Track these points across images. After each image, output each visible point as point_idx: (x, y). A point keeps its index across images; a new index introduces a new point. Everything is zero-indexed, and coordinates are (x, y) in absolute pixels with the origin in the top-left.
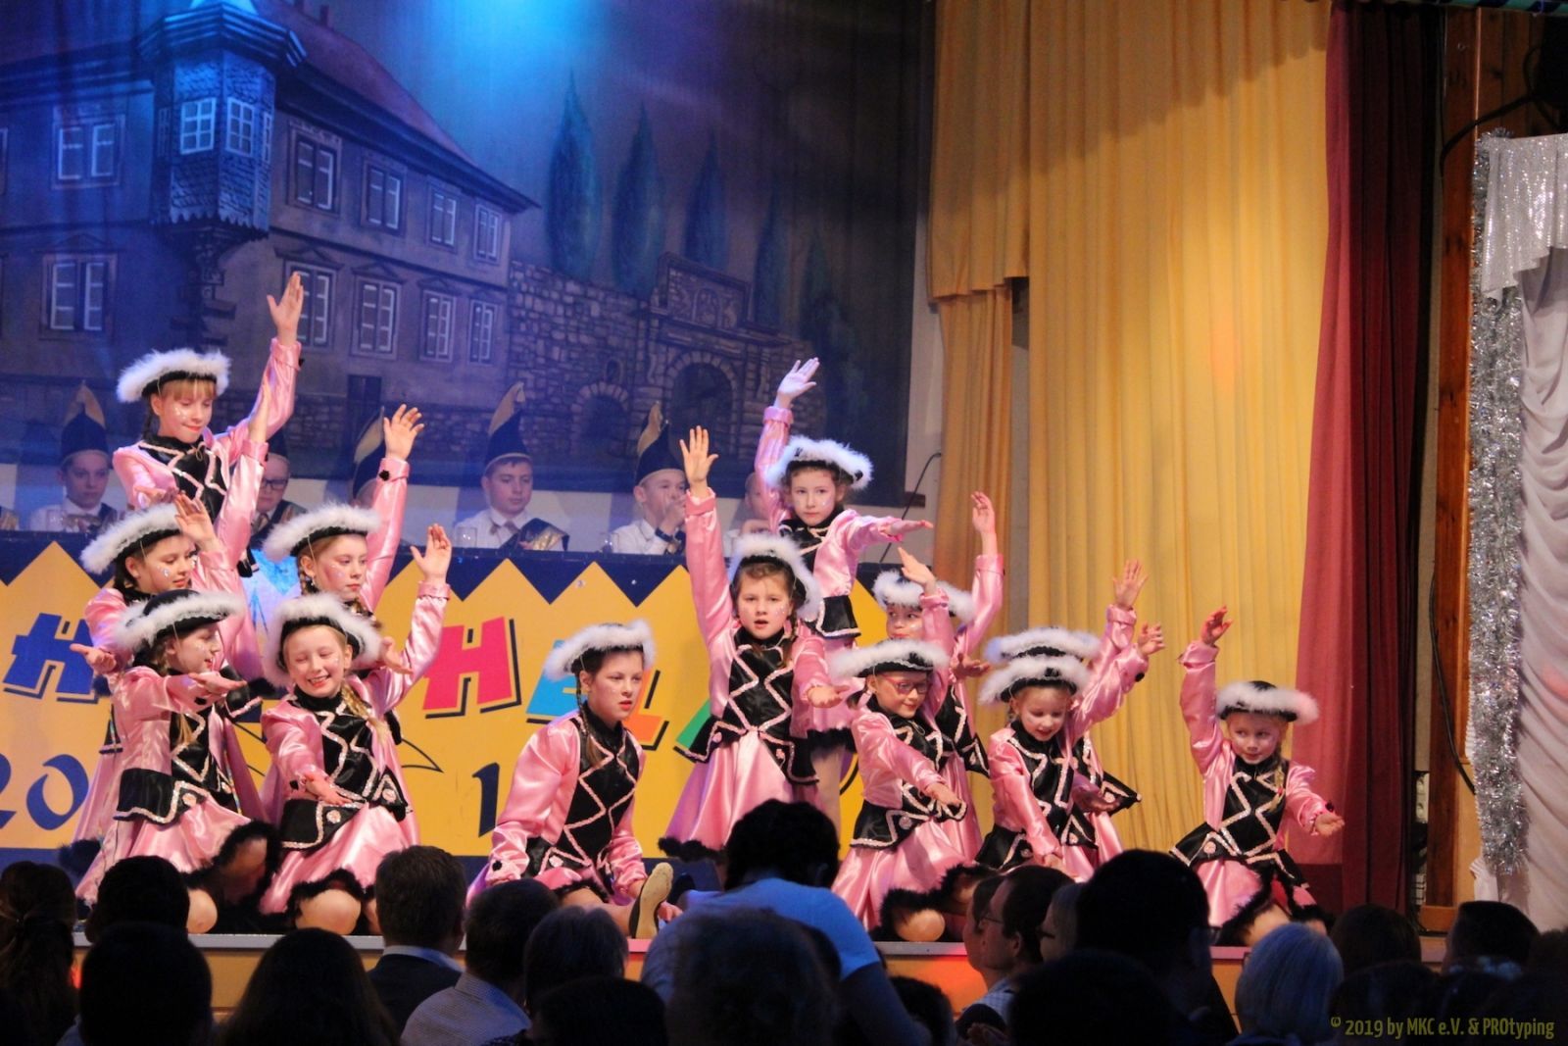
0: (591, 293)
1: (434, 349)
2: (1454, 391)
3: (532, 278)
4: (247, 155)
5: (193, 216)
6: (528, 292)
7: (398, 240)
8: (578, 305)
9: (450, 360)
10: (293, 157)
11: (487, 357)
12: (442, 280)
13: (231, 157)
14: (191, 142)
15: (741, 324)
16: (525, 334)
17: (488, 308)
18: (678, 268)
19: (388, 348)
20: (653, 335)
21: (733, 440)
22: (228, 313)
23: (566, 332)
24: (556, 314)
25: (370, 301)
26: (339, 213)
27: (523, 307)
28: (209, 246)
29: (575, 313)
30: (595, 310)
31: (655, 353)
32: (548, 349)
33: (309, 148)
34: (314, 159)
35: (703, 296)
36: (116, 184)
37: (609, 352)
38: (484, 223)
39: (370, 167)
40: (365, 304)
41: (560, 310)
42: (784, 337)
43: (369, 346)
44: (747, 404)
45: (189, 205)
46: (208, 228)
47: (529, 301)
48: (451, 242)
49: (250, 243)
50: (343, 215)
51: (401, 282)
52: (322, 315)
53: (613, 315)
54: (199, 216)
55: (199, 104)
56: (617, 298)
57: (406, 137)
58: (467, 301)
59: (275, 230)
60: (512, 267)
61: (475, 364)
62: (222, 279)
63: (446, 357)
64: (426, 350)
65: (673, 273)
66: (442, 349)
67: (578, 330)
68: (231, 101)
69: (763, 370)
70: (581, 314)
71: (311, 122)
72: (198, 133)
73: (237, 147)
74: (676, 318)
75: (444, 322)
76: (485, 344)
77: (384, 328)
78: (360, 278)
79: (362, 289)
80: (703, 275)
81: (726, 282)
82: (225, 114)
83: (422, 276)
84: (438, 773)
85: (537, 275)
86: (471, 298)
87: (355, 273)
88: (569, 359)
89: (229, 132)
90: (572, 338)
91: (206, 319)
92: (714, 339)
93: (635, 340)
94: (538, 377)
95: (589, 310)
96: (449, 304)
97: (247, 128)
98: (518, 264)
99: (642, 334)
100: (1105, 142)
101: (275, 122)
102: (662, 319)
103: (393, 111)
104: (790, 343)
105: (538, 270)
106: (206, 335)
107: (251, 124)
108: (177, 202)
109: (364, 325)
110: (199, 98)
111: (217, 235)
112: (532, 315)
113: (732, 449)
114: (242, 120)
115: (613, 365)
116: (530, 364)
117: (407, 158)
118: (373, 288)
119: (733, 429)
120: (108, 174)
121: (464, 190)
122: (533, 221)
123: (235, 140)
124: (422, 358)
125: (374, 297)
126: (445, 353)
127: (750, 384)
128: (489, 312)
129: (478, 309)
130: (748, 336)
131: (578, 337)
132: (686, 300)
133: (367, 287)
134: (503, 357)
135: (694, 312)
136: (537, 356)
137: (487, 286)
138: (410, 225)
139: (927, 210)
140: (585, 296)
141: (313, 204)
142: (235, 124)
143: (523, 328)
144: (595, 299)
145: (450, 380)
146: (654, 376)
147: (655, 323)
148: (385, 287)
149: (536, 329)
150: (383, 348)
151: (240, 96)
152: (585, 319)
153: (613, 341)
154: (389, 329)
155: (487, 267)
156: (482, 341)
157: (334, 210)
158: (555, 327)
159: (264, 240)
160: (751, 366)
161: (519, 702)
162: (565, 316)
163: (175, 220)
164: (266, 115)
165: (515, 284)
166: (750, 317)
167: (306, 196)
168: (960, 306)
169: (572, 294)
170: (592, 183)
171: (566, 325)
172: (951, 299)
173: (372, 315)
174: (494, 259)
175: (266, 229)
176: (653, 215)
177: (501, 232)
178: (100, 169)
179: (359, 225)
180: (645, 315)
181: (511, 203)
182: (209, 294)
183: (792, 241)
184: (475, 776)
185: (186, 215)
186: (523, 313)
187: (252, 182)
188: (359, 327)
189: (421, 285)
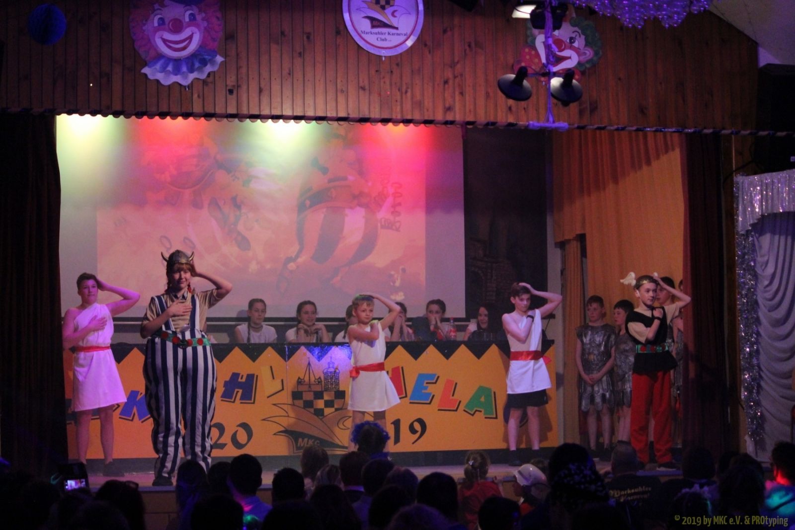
2: (732, 267)
15: (485, 256)
42: (500, 259)
44: (488, 284)
69: (493, 272)
104: (503, 261)
119: (484, 293)
127: (489, 277)
130: (487, 260)
139: (552, 210)
160: (489, 270)
161: (406, 396)
166: (488, 253)
183: (502, 225)
184: (392, 423)
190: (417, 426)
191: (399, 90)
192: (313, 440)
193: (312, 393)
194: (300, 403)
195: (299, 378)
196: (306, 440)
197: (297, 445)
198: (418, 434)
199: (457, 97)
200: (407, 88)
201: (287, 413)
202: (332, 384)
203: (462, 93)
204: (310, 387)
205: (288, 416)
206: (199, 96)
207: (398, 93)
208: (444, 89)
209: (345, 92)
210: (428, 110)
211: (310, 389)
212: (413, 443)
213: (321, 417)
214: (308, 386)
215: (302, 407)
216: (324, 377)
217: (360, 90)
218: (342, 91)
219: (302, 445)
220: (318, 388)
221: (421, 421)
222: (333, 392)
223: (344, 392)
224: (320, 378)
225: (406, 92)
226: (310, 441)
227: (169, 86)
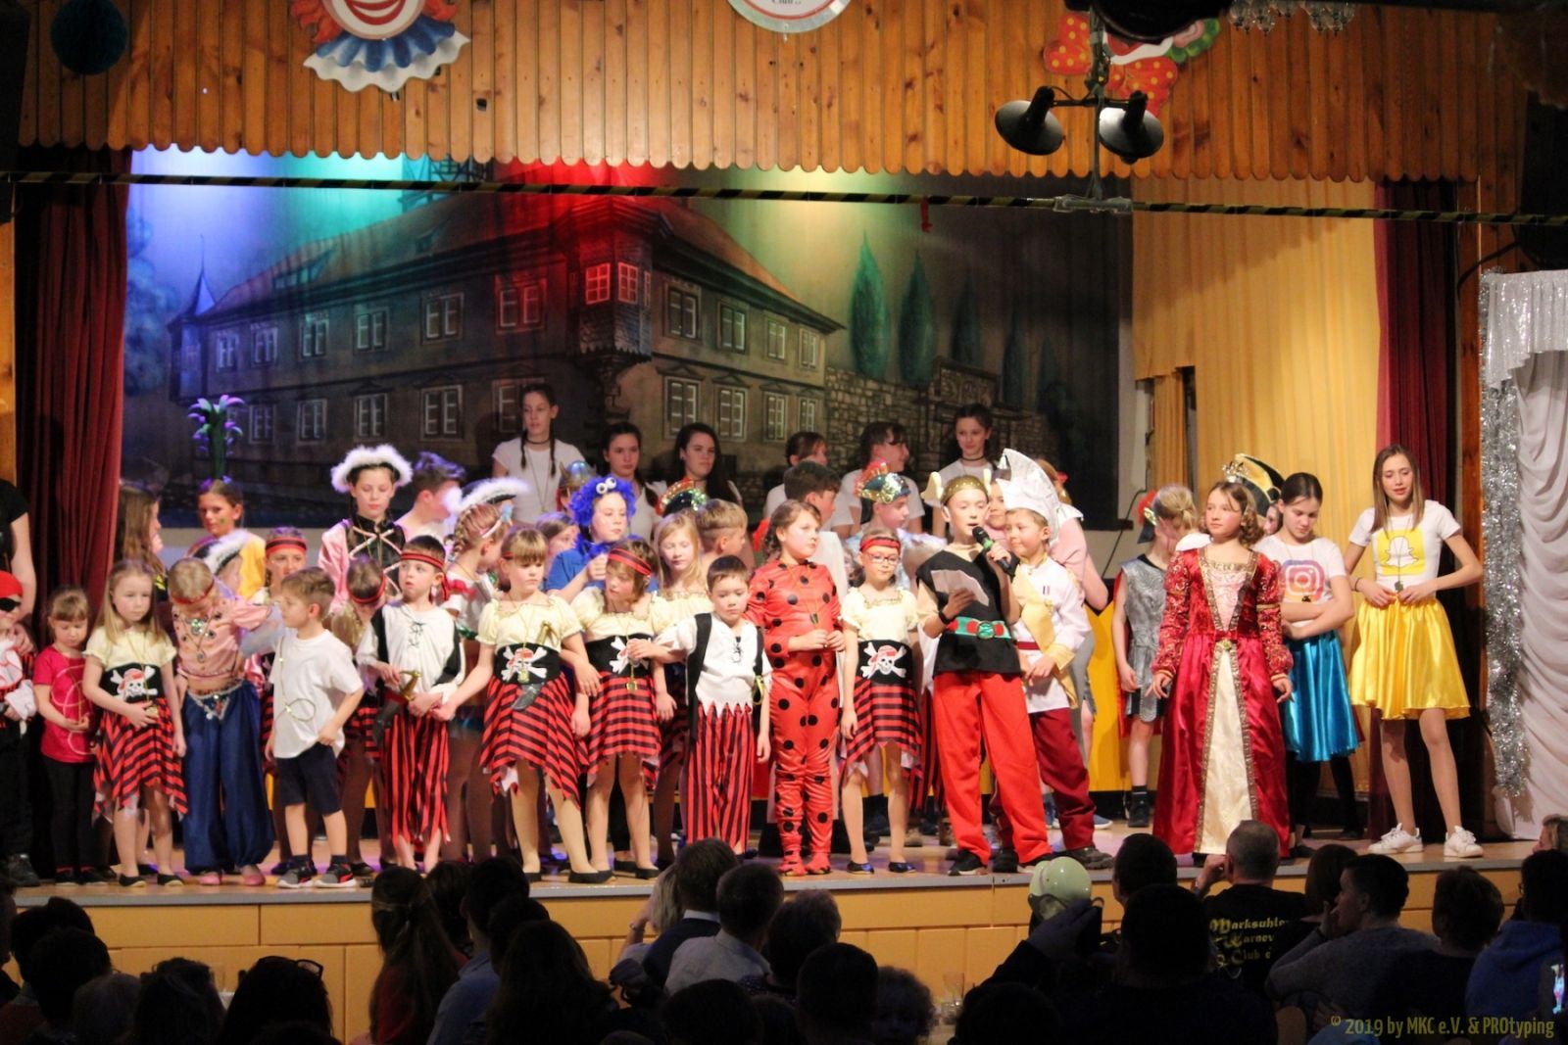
0: (885, 388)
1: (773, 432)
2: (1472, 453)
3: (842, 379)
4: (632, 302)
5: (597, 349)
6: (839, 390)
7: (744, 357)
8: (876, 396)
10: (666, 302)
12: (778, 384)
13: (622, 304)
14: (594, 295)
15: (995, 405)
16: (839, 420)
17: (811, 402)
18: (947, 367)
19: (740, 434)
20: (932, 415)
24: (860, 405)
25: (726, 402)
26: (701, 340)
27: (836, 400)
28: (609, 368)
29: (874, 403)
30: (889, 400)
31: (934, 428)
33: (678, 295)
34: (681, 302)
35: (966, 386)
36: (542, 327)
38: (806, 342)
39: (722, 307)
40: (723, 404)
41: (863, 401)
42: (1025, 413)
45: (593, 340)
46: (607, 356)
47: (840, 396)
48: (782, 356)
49: (638, 365)
50: (705, 343)
51: (748, 387)
52: (691, 413)
53: (902, 403)
54: (601, 348)
55: (598, 268)
56: (904, 390)
57: (747, 283)
58: (795, 398)
59: (657, 355)
60: (827, 373)
62: (619, 392)
64: (767, 434)
65: (944, 371)
66: (779, 433)
68: (621, 265)
69: (1012, 437)
70: (878, 403)
71: (678, 276)
72: (598, 289)
73: (626, 297)
74: (947, 403)
75: (780, 415)
77: (736, 421)
78: (718, 386)
79: (720, 393)
80: (963, 370)
81: (984, 375)
82: (617, 274)
83: (761, 382)
85: (846, 377)
86: (798, 396)
87: (714, 382)
89: (621, 287)
93: (919, 419)
94: (848, 449)
95: (885, 400)
96: (783, 401)
97: (633, 283)
98: (832, 370)
99: (923, 416)
100: (1239, 271)
101: (652, 279)
102: (938, 405)
103: (738, 266)
104: (1031, 416)
105: (846, 373)
107: (636, 280)
108: (585, 338)
109: (722, 419)
110: (598, 264)
111: (615, 360)
112: (844, 406)
114: (629, 279)
116: (843, 441)
117: (749, 298)
118: (727, 392)
120: (536, 321)
121: (792, 320)
122: (841, 339)
123: (625, 293)
124: (765, 440)
125: (729, 399)
128: (812, 405)
129: (804, 404)
132: (955, 390)
133: (724, 392)
137: (809, 387)
138: (753, 346)
139: (1129, 316)
140: (881, 391)
141: (682, 335)
142: (625, 281)
143: (837, 415)
144: (888, 392)
146: (933, 445)
147: (932, 407)
148: (736, 391)
149: (846, 415)
150: (736, 434)
151: (627, 261)
152: (882, 407)
154: (740, 421)
155: (809, 373)
157: (698, 338)
158: (860, 413)
159: (648, 363)
160: (1003, 435)
162: (867, 406)
163: (584, 351)
164: (646, 274)
165: (830, 385)
166: (1001, 400)
167: (677, 329)
169: (871, 390)
170: (882, 309)
171: (868, 412)
173: (728, 412)
174: (813, 367)
175: (649, 354)
176: (928, 330)
177: (819, 347)
178: (529, 318)
179: (716, 348)
180: (926, 402)
181: (824, 326)
182: (611, 403)
183: (1030, 344)
185: (592, 347)
186: (836, 405)
187: (638, 321)
188: (719, 420)
189: (763, 389)
191: (815, 101)
199: (931, 114)
200: (831, 97)
203: (940, 108)
206: (418, 113)
207: (814, 105)
208: (905, 99)
209: (708, 105)
210: (872, 141)
217: (738, 100)
218: (702, 102)
225: (830, 105)
227: (359, 95)
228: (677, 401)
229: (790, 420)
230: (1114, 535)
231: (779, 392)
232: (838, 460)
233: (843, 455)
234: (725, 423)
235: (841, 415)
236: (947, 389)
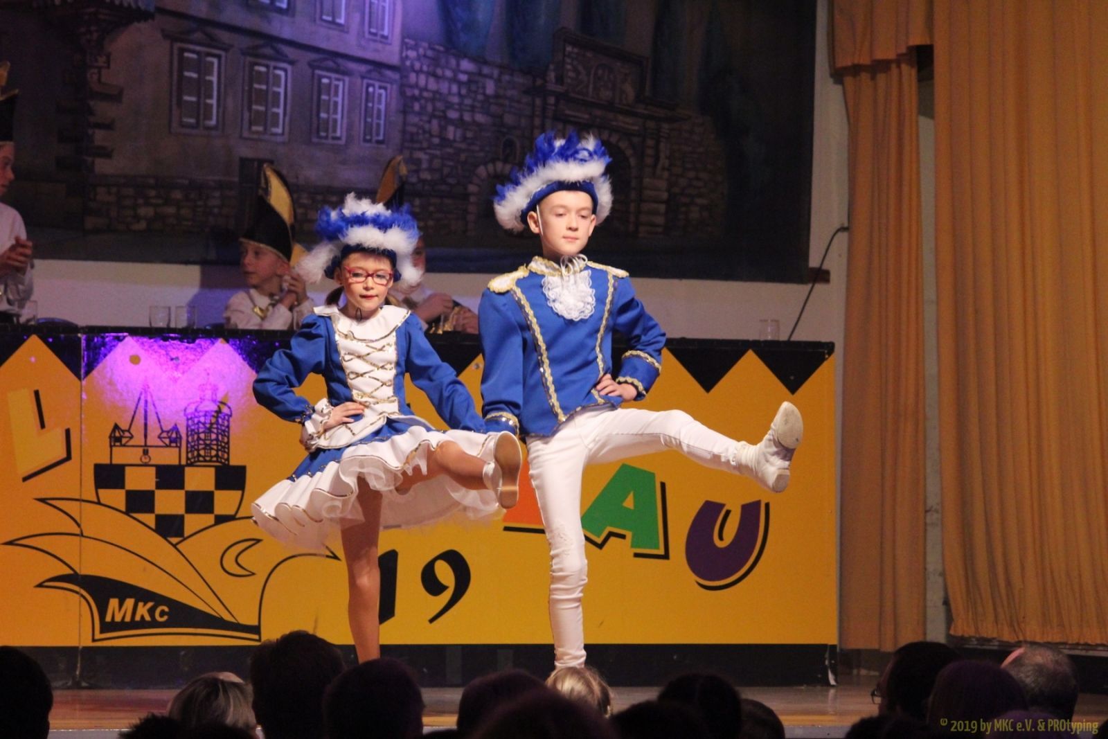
0: (486, 70)
1: (327, 130)
3: (425, 56)
6: (421, 71)
7: (287, 19)
8: (474, 81)
9: (343, 142)
11: (381, 138)
15: (639, 99)
16: (419, 114)
17: (380, 88)
18: (574, 44)
19: (280, 130)
20: (550, 112)
21: (632, 218)
22: (115, 97)
23: (461, 110)
24: (450, 93)
25: (260, 82)
27: (416, 86)
28: (94, 27)
29: (469, 90)
30: (490, 88)
32: (443, 129)
35: (600, 72)
37: (505, 130)
40: (256, 86)
41: (455, 88)
42: (682, 111)
43: (261, 129)
44: (647, 181)
46: (92, 10)
47: (422, 80)
48: (342, 21)
49: (136, 24)
51: (291, 63)
53: (510, 93)
56: (512, 75)
58: (359, 80)
59: (162, 11)
60: (404, 46)
61: (368, 145)
62: (108, 61)
63: (339, 138)
64: (318, 131)
65: (569, 48)
66: (335, 131)
67: (473, 109)
69: (662, 146)
70: (476, 92)
74: (572, 95)
75: (336, 103)
76: (378, 125)
77: (275, 110)
78: (249, 59)
79: (251, 70)
80: (599, 50)
83: (311, 56)
84: (335, 561)
85: (430, 53)
86: (363, 77)
87: (245, 53)
88: (464, 138)
90: (467, 117)
91: (92, 103)
92: (611, 115)
93: (532, 117)
94: (433, 157)
95: (484, 88)
96: (341, 84)
98: (412, 42)
99: (538, 112)
102: (559, 97)
104: (689, 118)
105: (431, 48)
106: (92, 119)
109: (255, 107)
111: (101, 16)
112: (425, 94)
113: (631, 228)
115: (509, 144)
116: (425, 145)
118: (263, 69)
119: (632, 207)
125: (264, 79)
126: (338, 134)
127: (649, 161)
128: (382, 91)
129: (371, 89)
130: (646, 112)
131: (473, 117)
132: (583, 76)
133: (257, 68)
134: (396, 137)
135: (591, 86)
136: (431, 136)
137: (377, 65)
138: (301, 3)
140: (480, 74)
143: (417, 107)
144: (490, 77)
145: (344, 162)
147: (552, 100)
148: (275, 68)
149: (430, 108)
150: (275, 130)
152: (480, 97)
153: (509, 119)
154: (281, 111)
155: (378, 46)
156: (375, 121)
158: (449, 106)
159: (150, 21)
160: (650, 143)
162: (459, 94)
165: (408, 63)
166: (648, 93)
168: (865, 76)
169: (465, 72)
171: (460, 104)
172: (856, 70)
173: (263, 97)
174: (385, 37)
175: (152, 9)
177: (393, 10)
180: (542, 92)
182: (95, 77)
183: (690, 13)
186: (416, 92)
188: (250, 109)
189: (313, 66)
190: (445, 573)
192: (150, 604)
193: (153, 471)
194: (116, 497)
195: (116, 427)
196: (129, 603)
197: (102, 614)
198: (446, 596)
201: (79, 525)
202: (208, 447)
204: (146, 453)
205: (82, 535)
211: (145, 460)
212: (431, 621)
213: (174, 540)
214: (141, 450)
215: (123, 508)
216: (188, 426)
219: (118, 619)
220: (169, 457)
221: (455, 559)
222: (212, 470)
223: (241, 471)
224: (175, 429)
226: (141, 604)
228: (190, 78)
229: (349, 111)
230: (799, 290)
231: (337, 71)
232: (417, 171)
233: (425, 165)
234: (257, 112)
235: (423, 108)
236: (571, 74)
